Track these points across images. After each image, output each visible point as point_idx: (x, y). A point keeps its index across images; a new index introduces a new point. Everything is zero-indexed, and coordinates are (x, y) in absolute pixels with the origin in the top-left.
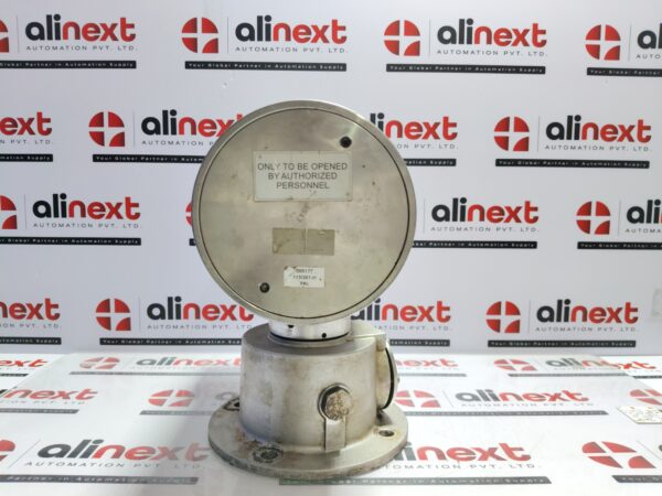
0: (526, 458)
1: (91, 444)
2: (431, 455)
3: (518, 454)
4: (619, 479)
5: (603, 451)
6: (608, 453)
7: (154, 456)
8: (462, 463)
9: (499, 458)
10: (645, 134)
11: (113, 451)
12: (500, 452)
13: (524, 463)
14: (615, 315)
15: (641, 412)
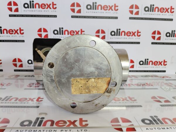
0: (135, 100)
1: (8, 97)
3: (133, 99)
4: (161, 105)
5: (157, 99)
6: (159, 99)
7: (27, 100)
8: (117, 102)
9: (127, 100)
11: (15, 99)
12: (128, 99)
13: (135, 102)
14: (160, 63)
15: (167, 89)
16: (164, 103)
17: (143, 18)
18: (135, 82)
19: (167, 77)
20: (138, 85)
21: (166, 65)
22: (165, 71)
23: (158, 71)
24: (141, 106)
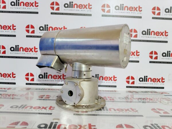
2: (112, 110)
3: (135, 110)
4: (161, 116)
5: (157, 110)
6: (158, 111)
8: (120, 112)
9: (130, 111)
10: (167, 34)
12: (130, 110)
13: (136, 112)
14: (159, 80)
15: (166, 102)
16: (163, 114)
17: (141, 40)
18: (136, 96)
19: (166, 93)
20: (139, 99)
21: (164, 82)
22: (163, 88)
23: (157, 88)
24: (142, 116)
